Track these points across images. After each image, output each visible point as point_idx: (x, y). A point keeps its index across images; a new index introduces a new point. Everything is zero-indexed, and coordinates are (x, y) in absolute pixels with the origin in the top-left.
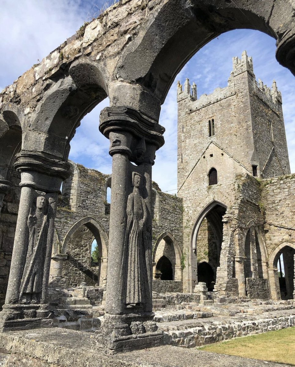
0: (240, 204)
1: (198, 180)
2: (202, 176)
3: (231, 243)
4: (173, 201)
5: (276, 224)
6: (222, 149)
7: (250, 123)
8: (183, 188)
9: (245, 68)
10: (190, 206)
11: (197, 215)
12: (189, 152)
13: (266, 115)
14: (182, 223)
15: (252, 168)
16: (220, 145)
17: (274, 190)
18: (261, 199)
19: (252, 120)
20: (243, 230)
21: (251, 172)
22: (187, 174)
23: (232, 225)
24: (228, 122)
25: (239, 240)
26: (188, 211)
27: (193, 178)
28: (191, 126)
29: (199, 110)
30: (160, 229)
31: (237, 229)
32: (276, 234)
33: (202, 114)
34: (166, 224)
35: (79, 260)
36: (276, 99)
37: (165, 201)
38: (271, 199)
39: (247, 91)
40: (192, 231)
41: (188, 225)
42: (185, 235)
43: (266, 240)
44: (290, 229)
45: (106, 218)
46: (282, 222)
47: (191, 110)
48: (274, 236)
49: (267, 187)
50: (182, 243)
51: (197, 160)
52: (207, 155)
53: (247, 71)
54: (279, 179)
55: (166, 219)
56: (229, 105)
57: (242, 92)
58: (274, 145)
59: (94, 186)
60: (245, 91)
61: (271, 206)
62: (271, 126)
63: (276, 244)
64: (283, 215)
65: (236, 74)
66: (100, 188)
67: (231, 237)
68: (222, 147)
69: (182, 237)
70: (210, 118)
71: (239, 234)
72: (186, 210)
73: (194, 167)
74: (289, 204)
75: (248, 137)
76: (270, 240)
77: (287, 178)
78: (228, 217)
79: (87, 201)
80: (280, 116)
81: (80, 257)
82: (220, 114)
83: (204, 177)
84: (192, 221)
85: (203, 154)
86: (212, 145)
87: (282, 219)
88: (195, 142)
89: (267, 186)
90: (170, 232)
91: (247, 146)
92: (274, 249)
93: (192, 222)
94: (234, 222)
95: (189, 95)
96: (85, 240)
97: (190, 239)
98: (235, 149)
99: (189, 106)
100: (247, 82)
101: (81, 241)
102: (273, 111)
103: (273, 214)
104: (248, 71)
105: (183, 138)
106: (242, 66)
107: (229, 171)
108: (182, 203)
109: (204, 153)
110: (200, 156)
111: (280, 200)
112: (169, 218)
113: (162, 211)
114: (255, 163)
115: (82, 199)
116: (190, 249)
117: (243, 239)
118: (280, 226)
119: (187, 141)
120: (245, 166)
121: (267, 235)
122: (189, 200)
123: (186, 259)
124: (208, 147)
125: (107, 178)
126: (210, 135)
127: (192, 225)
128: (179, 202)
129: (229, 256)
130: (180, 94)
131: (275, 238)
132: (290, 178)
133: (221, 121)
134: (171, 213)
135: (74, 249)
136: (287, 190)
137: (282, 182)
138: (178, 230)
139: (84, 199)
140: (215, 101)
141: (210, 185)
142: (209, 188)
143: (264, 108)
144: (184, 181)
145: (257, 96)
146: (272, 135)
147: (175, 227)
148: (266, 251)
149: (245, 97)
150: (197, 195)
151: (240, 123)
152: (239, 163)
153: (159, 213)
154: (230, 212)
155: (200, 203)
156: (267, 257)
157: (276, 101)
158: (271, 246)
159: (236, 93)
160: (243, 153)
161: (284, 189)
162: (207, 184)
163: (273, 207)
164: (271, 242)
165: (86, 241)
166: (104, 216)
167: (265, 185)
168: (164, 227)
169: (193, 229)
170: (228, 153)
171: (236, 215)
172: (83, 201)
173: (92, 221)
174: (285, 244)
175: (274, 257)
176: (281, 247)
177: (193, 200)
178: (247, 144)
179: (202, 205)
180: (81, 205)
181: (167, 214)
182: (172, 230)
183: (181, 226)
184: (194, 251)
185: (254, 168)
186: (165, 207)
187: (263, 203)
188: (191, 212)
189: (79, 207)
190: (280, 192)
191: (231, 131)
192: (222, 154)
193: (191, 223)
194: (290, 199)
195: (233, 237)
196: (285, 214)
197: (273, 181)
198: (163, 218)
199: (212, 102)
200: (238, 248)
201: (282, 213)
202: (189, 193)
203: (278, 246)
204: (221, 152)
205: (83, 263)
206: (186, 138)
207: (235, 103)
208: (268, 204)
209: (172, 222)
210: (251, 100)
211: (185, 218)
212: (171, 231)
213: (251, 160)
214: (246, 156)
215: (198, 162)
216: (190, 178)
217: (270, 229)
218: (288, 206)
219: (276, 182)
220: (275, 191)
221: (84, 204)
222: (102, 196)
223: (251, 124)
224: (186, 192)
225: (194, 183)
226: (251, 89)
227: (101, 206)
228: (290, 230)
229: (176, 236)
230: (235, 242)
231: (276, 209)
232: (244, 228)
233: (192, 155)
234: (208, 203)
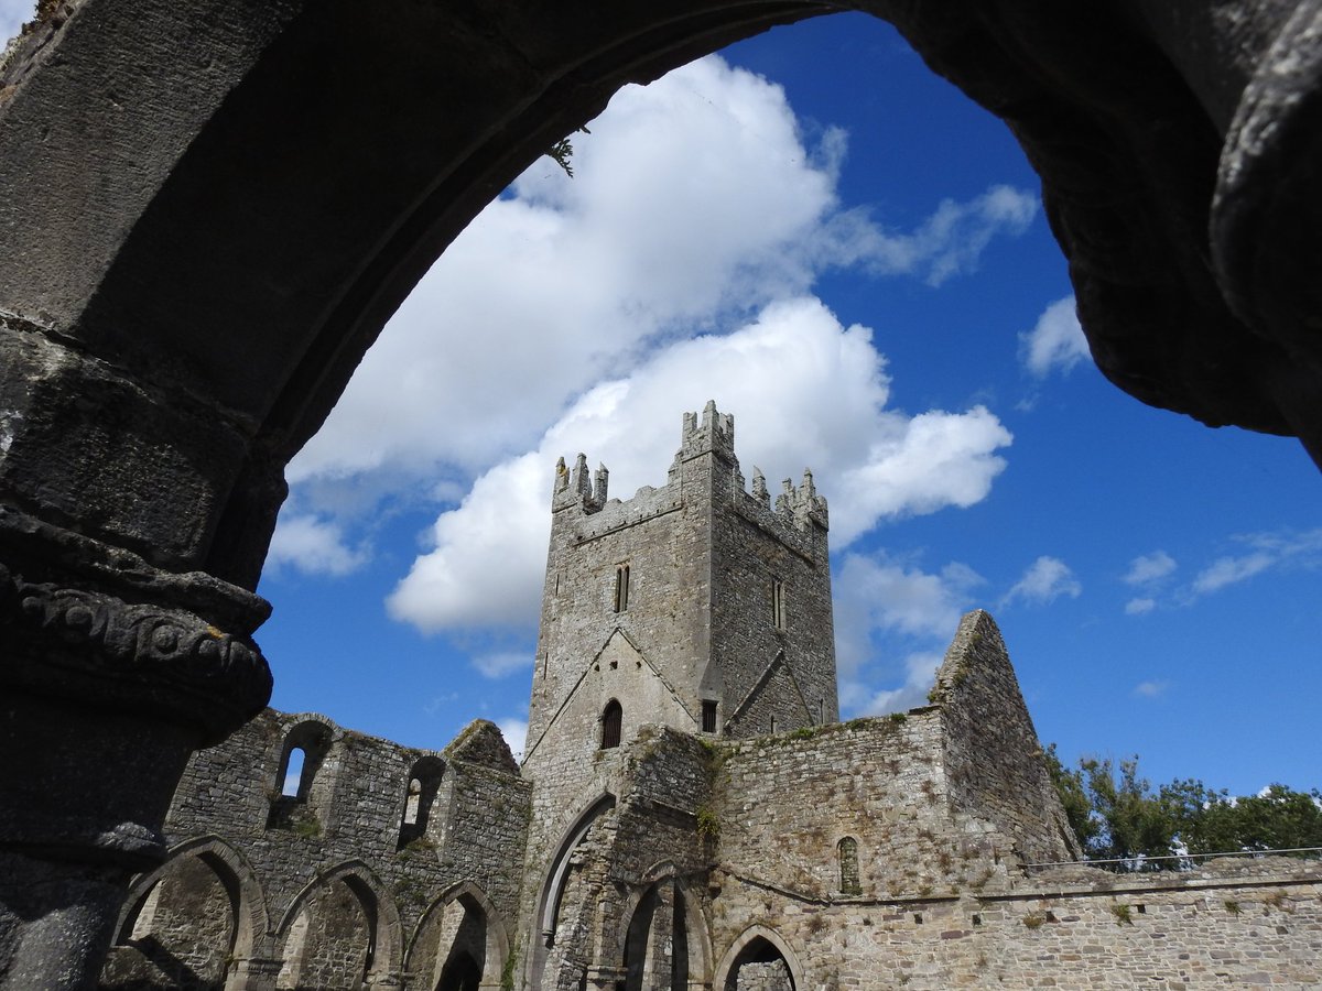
0: (626, 815)
1: (576, 732)
2: (585, 721)
3: (580, 927)
4: (499, 789)
5: (741, 869)
6: (639, 651)
7: (706, 586)
8: (539, 752)
9: (708, 445)
10: (549, 805)
11: (563, 834)
12: (564, 649)
13: (766, 563)
14: (523, 854)
15: (701, 708)
16: (636, 638)
17: (743, 774)
18: (713, 797)
19: (712, 580)
20: (628, 888)
21: (697, 719)
22: (552, 712)
23: (592, 876)
24: (659, 577)
25: (606, 918)
26: (542, 819)
27: (566, 725)
28: (575, 580)
29: (598, 539)
30: (444, 872)
31: (604, 888)
32: (738, 900)
33: (605, 551)
34: (467, 859)
35: (186, 959)
36: (807, 520)
37: (472, 789)
38: (734, 798)
39: (706, 502)
40: (544, 881)
41: (538, 861)
42: (526, 892)
43: (714, 917)
44: (770, 888)
45: (266, 840)
46: (753, 866)
47: (580, 538)
48: (733, 906)
49: (729, 765)
50: (514, 914)
51: (580, 675)
52: (604, 664)
53: (712, 451)
54: (756, 743)
55: (470, 843)
56: (666, 535)
57: (696, 505)
58: (784, 644)
59: (243, 747)
60: (704, 502)
61: (734, 819)
62: (783, 591)
63: (734, 930)
64: (758, 846)
65: (688, 457)
66: (262, 753)
67: (584, 908)
68: (640, 644)
69: (517, 895)
70: (621, 563)
71: (611, 900)
72: (538, 816)
73: (572, 693)
74: (772, 817)
75: (698, 625)
76: (724, 917)
77: (774, 742)
78: (588, 852)
79: (211, 791)
80: (818, 562)
81: (191, 951)
82: (645, 555)
83: (591, 724)
84: (549, 851)
85: (595, 660)
86: (618, 638)
87: (754, 859)
88: (581, 625)
89: (730, 761)
90: (478, 882)
91: (696, 648)
92: (729, 945)
93: (548, 855)
94: (598, 867)
95: (581, 498)
96: (218, 898)
97: (538, 904)
98: (669, 653)
99: (578, 526)
100: (709, 480)
101: (203, 902)
102: (791, 551)
103: (736, 843)
104: (715, 453)
105: (554, 610)
106: (702, 438)
107: (648, 712)
108: (530, 795)
109: (597, 657)
110: (588, 665)
111: (754, 804)
112: (482, 839)
113: (459, 820)
114: (712, 696)
115: (199, 783)
116: (534, 932)
117: (624, 916)
118: (746, 878)
119: (564, 618)
120: (687, 701)
121: (718, 902)
122: (549, 788)
123: (519, 963)
124: (609, 641)
125: (288, 724)
126: (617, 611)
127: (547, 861)
128: (519, 792)
129: (568, 964)
130: (561, 491)
131: (734, 911)
132: (781, 743)
133: (645, 574)
134: (489, 825)
135: (175, 927)
136: (770, 776)
137: (762, 753)
138: (505, 875)
139: (205, 785)
140: (637, 520)
141: (603, 747)
142: (599, 757)
143: (759, 545)
144: (543, 730)
145: (738, 515)
146: (783, 615)
147: (497, 866)
148: (710, 950)
149: (702, 517)
150: (568, 773)
151: (685, 584)
152: (673, 691)
153: (449, 826)
154: (597, 837)
155: (573, 799)
156: (712, 968)
157: (806, 524)
158: (725, 936)
159: (683, 504)
160: (684, 667)
161: (766, 772)
162: (594, 745)
163: (736, 822)
164: (724, 923)
165: (219, 902)
166: (261, 832)
167: (725, 759)
168: (460, 867)
169: (547, 873)
170: (650, 663)
171: (608, 846)
172: (201, 789)
173: (219, 849)
174: (755, 932)
175: (728, 967)
176: (746, 938)
177: (559, 788)
178: (695, 641)
179: (577, 805)
180: (190, 800)
181: (476, 829)
182: (486, 877)
183: (518, 863)
184: (545, 939)
185: (709, 708)
186: (472, 808)
187: (717, 812)
188: (548, 822)
189: (182, 806)
190: (755, 782)
191: (664, 604)
192: (639, 664)
193: (544, 857)
194: (777, 803)
195: (592, 910)
196: (763, 843)
197: (743, 750)
198: (458, 839)
199: (629, 523)
200: (599, 940)
201: (756, 841)
202: (549, 768)
203: (740, 935)
204: (636, 657)
205: (199, 968)
206: (560, 611)
207: (678, 532)
208: (727, 813)
209: (490, 853)
210: (716, 526)
211: (534, 840)
212: (480, 878)
213: (702, 687)
214: (691, 674)
215: (582, 679)
216: (559, 726)
217: (725, 885)
218: (771, 822)
219: (750, 753)
220: (745, 777)
221: (201, 797)
222: (264, 777)
223: (708, 591)
224: (545, 764)
225: (567, 739)
226: (718, 497)
227: (257, 805)
228: (771, 892)
229: (497, 892)
230: (595, 923)
231: (743, 830)
232: (629, 884)
233: (571, 659)
234: (591, 799)
